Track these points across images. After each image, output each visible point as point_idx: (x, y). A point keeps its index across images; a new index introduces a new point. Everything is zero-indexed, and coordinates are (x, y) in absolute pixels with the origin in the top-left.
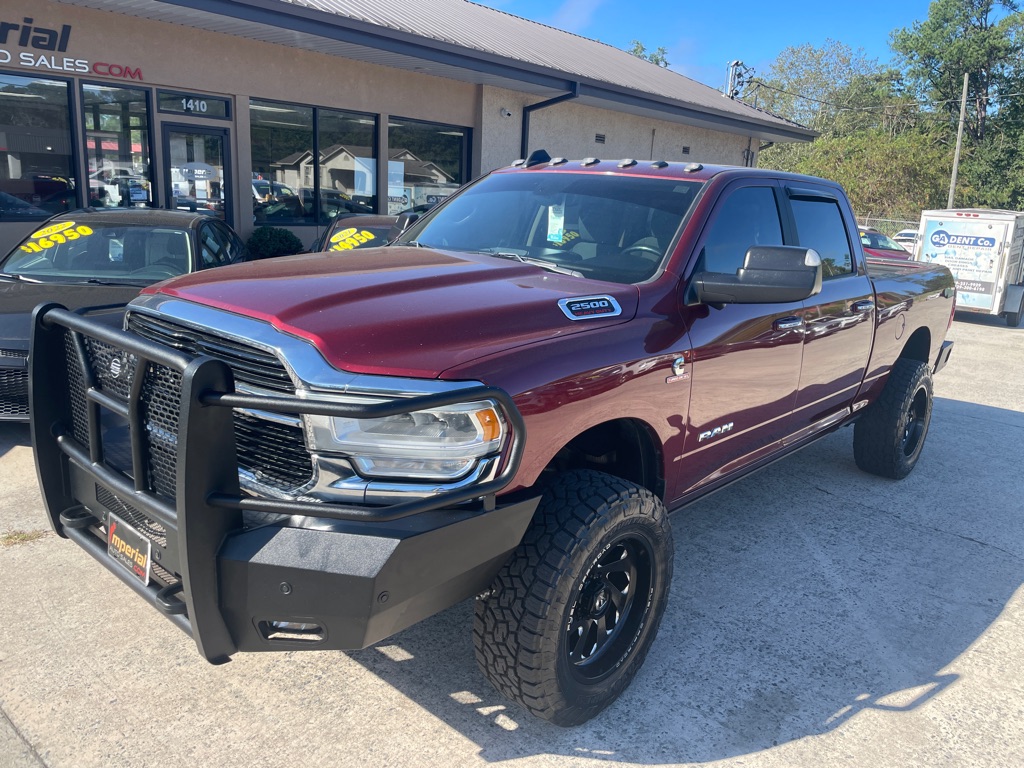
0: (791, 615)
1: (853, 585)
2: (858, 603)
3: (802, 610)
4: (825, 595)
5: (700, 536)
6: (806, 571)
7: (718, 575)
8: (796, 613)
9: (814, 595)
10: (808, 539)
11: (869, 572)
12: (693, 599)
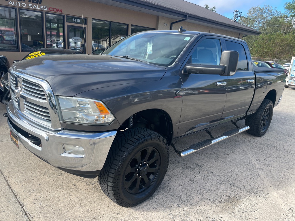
0: (241, 175)
1: (262, 167)
2: (263, 173)
3: (245, 173)
4: (253, 170)
5: (215, 150)
6: (247, 162)
7: (219, 162)
8: (243, 174)
9: (249, 169)
10: (248, 153)
11: (267, 164)
12: (211, 168)
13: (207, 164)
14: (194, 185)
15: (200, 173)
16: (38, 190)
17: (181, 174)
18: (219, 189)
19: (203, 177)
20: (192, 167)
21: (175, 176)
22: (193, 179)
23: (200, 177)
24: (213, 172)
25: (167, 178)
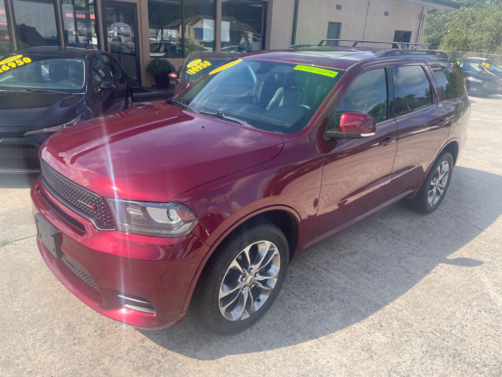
0: (472, 327)
3: (479, 323)
12: (404, 311)
14: (375, 362)
19: (390, 340)
20: (363, 310)
22: (369, 344)
23: (384, 340)
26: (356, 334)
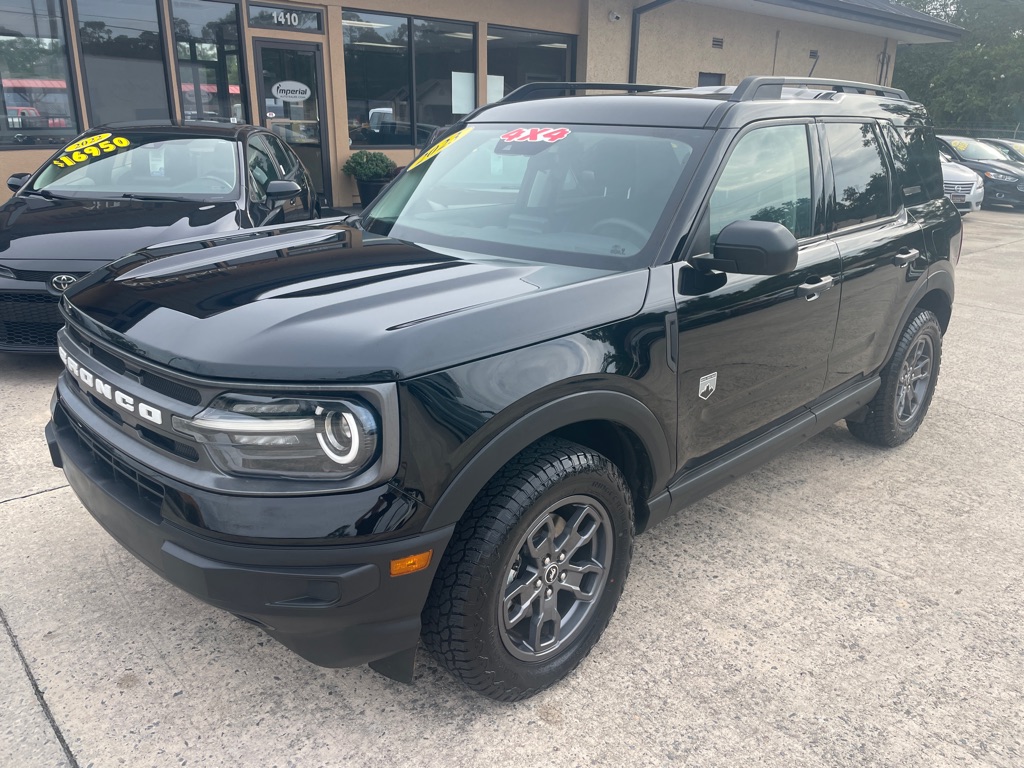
13: (892, 559)
14: (870, 667)
15: (873, 605)
16: (173, 724)
17: (792, 615)
18: (987, 683)
19: (895, 628)
21: (767, 626)
22: (853, 636)
23: (882, 628)
24: (932, 599)
25: (736, 639)
26: (824, 620)
